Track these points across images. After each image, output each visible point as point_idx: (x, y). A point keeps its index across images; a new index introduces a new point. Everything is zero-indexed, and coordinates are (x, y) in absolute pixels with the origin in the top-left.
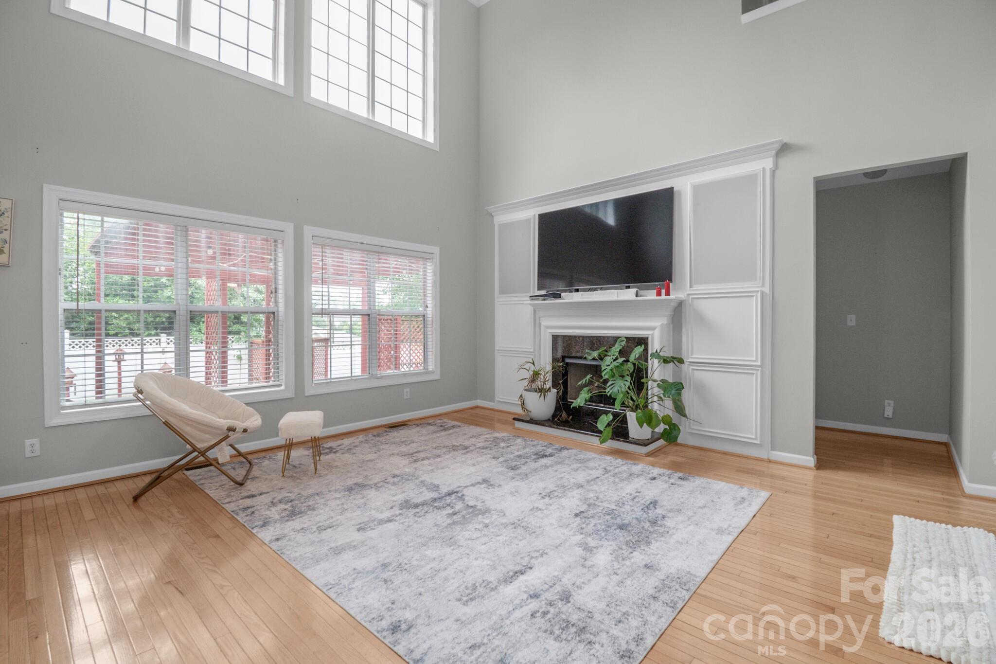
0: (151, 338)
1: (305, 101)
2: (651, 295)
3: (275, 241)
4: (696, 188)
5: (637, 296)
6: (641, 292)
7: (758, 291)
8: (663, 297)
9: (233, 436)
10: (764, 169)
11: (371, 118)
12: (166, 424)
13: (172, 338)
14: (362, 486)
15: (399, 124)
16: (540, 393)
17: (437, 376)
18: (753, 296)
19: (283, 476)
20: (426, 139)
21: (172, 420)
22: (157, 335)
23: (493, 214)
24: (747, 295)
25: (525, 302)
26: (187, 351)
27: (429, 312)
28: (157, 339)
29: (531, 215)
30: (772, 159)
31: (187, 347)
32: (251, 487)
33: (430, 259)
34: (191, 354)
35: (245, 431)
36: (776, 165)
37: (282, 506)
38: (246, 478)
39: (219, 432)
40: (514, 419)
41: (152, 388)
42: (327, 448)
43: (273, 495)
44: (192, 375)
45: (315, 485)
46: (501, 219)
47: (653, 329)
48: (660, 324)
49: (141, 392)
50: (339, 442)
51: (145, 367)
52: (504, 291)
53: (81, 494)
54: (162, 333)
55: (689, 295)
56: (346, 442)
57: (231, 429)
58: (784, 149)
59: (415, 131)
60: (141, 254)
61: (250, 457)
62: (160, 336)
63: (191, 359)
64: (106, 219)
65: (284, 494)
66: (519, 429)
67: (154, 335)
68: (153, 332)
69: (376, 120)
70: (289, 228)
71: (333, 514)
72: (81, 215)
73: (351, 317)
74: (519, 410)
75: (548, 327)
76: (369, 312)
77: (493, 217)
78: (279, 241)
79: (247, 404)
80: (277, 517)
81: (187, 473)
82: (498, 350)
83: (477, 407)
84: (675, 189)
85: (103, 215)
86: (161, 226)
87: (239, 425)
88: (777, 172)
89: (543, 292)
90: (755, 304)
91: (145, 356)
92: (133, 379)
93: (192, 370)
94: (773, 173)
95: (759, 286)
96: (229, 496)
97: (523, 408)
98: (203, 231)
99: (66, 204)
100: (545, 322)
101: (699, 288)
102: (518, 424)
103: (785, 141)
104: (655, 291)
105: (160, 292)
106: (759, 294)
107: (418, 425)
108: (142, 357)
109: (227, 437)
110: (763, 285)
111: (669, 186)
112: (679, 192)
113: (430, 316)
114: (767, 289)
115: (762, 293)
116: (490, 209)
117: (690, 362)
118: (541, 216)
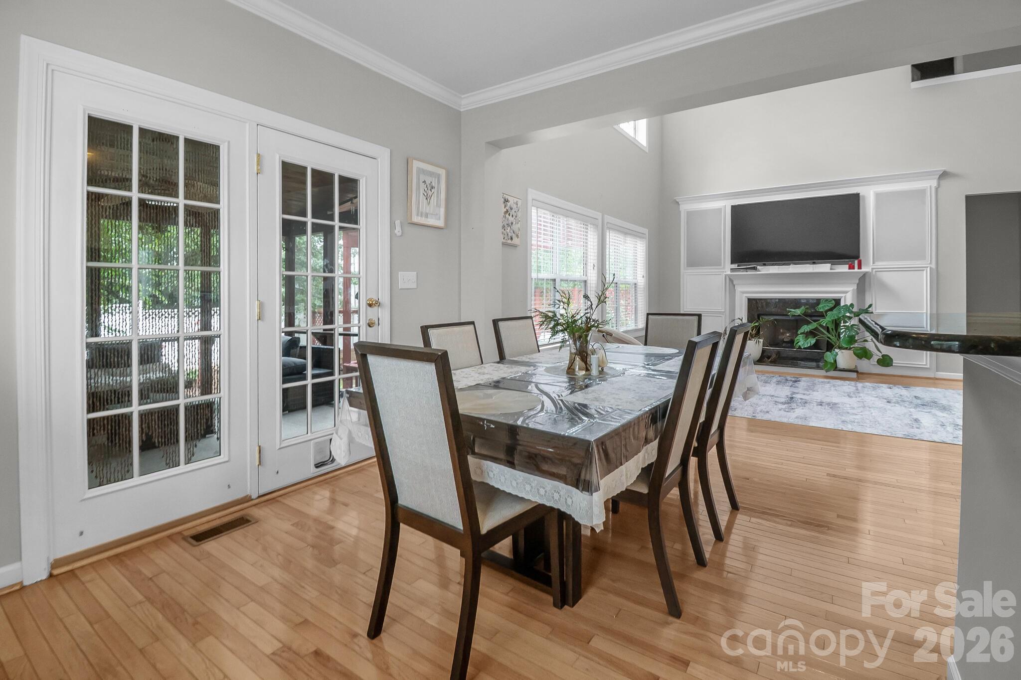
2: (844, 268)
4: (878, 196)
5: (831, 269)
6: (834, 266)
7: (928, 267)
8: (856, 270)
10: (931, 187)
18: (924, 270)
23: (680, 203)
24: (920, 269)
29: (726, 206)
30: (936, 180)
33: (643, 238)
36: (939, 185)
46: (687, 207)
47: (846, 292)
48: (852, 289)
52: (689, 265)
55: (873, 269)
58: (944, 175)
75: (743, 293)
77: (679, 204)
84: (860, 194)
88: (939, 189)
89: (737, 266)
90: (925, 278)
94: (937, 189)
95: (928, 263)
100: (739, 289)
101: (880, 264)
103: (945, 170)
104: (848, 266)
106: (929, 269)
110: (931, 263)
111: (855, 192)
112: (864, 197)
114: (933, 266)
115: (931, 268)
116: (677, 199)
118: (734, 207)
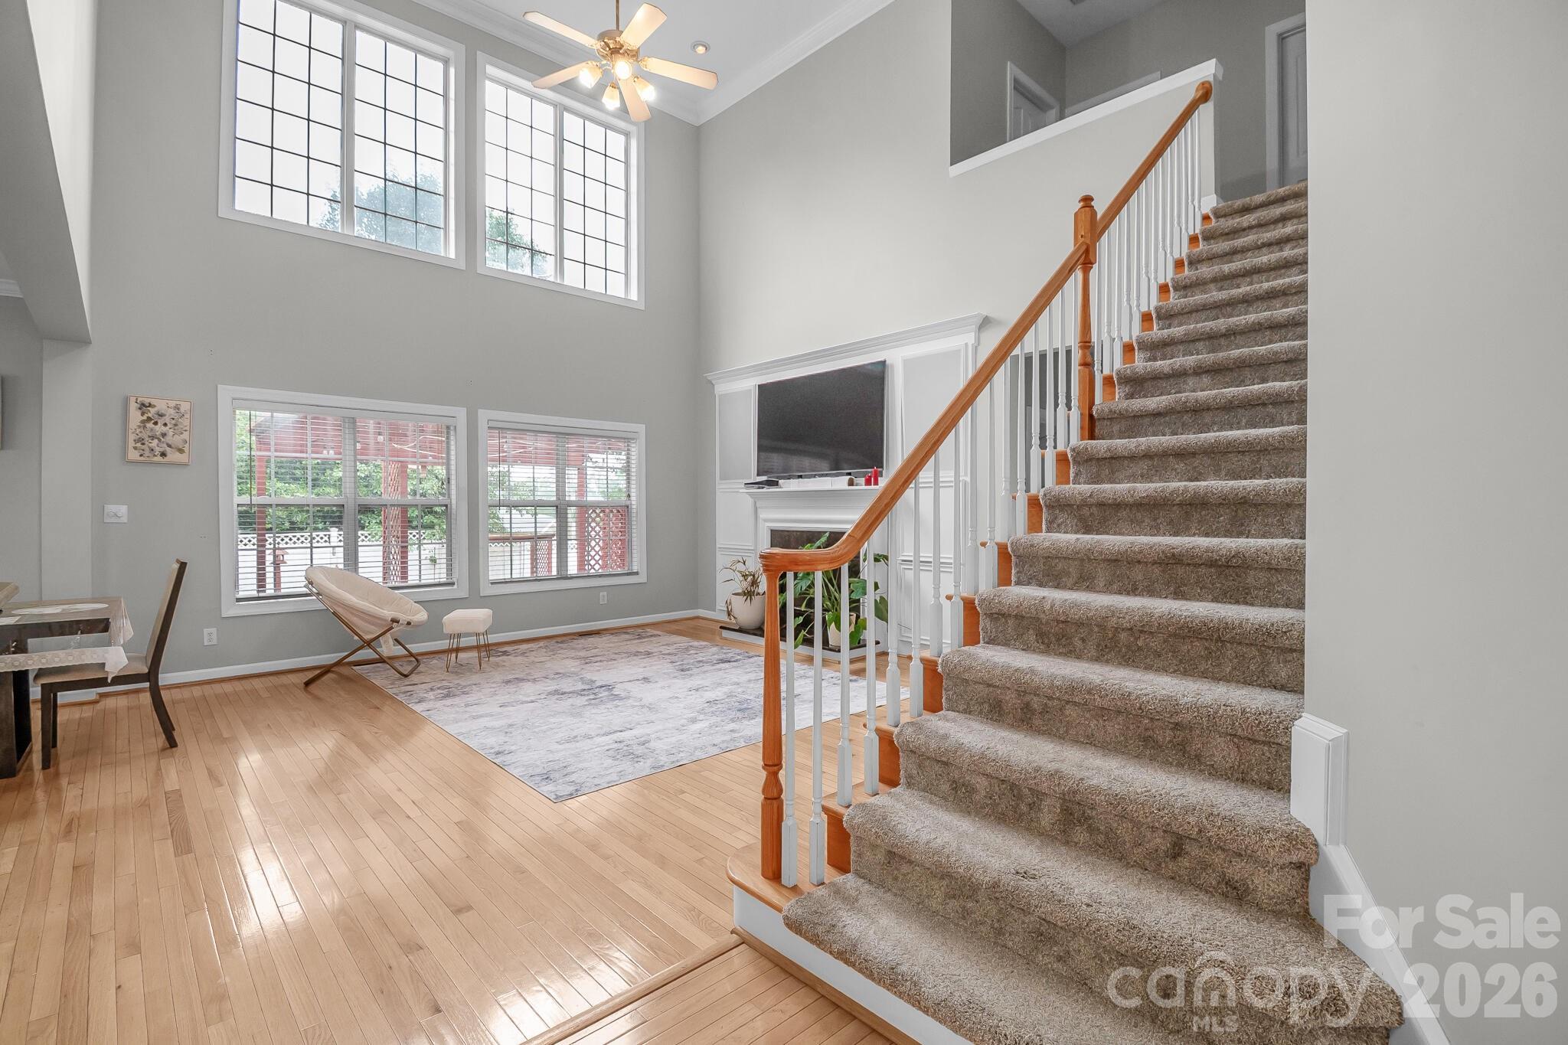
0: (318, 533)
1: (478, 272)
2: (860, 484)
3: (448, 428)
4: (907, 364)
5: (849, 485)
6: (853, 480)
7: (961, 481)
8: (871, 486)
9: (396, 628)
10: (966, 344)
11: (558, 281)
12: (334, 614)
13: (342, 533)
14: (522, 680)
15: (595, 283)
16: (745, 597)
17: (642, 578)
19: (448, 671)
20: (629, 298)
21: (340, 611)
22: (326, 529)
23: (713, 382)
24: (951, 485)
25: (741, 491)
26: (356, 546)
27: (633, 503)
28: (325, 535)
29: (750, 385)
30: (973, 334)
31: (356, 542)
32: (414, 678)
33: (633, 439)
34: (360, 548)
35: (409, 623)
36: (978, 341)
37: (439, 691)
38: (411, 672)
39: (383, 623)
40: (721, 627)
41: (320, 579)
42: (501, 652)
43: (433, 684)
44: (360, 570)
45: (475, 678)
46: (722, 388)
49: (311, 583)
50: (516, 647)
51: (314, 562)
52: (725, 477)
53: (257, 683)
54: (331, 527)
56: (524, 647)
57: (395, 621)
58: (985, 323)
59: (616, 288)
60: (309, 450)
61: (419, 658)
62: (329, 531)
63: (360, 554)
64: (275, 414)
65: (445, 683)
66: (726, 639)
67: (322, 530)
68: (320, 526)
69: (565, 283)
70: (461, 413)
71: (482, 697)
72: (253, 413)
73: (535, 509)
74: (724, 618)
75: (766, 520)
76: (558, 503)
77: (715, 385)
78: (452, 428)
79: (415, 602)
80: (432, 697)
81: (354, 668)
82: (720, 548)
83: (698, 618)
84: (887, 363)
85: (272, 411)
86: (329, 418)
87: (403, 618)
88: (979, 348)
89: (764, 478)
91: (314, 550)
92: (304, 573)
93: (360, 565)
94: (976, 349)
95: (962, 474)
96: (391, 684)
97: (729, 615)
98: (372, 422)
99: (238, 402)
100: (764, 515)
102: (725, 633)
103: (985, 314)
104: (864, 479)
105: (328, 472)
106: (962, 484)
107: (612, 634)
108: (311, 551)
109: (392, 628)
110: (965, 474)
111: (882, 359)
112: (892, 366)
113: (634, 507)
114: (968, 478)
115: (965, 483)
116: (710, 376)
117: (922, 562)
118: (762, 388)
